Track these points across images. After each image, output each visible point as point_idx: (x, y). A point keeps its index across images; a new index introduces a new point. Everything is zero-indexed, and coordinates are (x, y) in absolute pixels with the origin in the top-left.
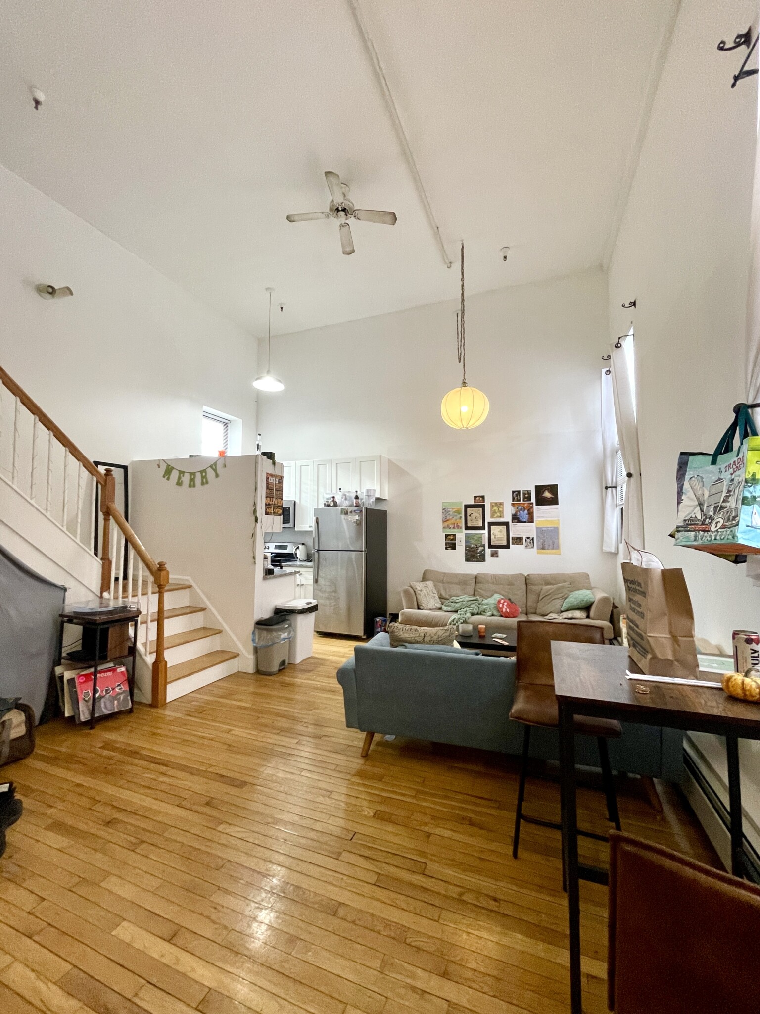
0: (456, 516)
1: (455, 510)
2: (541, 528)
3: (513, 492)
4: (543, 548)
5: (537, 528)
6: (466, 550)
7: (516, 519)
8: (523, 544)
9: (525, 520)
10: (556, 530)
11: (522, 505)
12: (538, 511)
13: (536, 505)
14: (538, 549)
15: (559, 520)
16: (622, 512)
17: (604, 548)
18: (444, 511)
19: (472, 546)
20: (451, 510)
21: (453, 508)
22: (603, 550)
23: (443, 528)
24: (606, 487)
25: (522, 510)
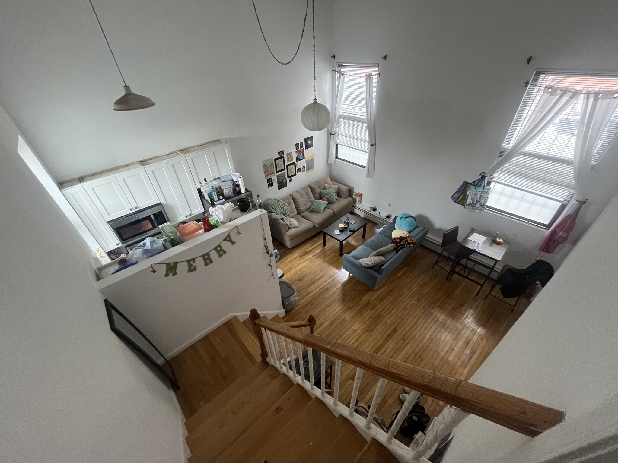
0: (271, 167)
1: (270, 164)
2: (308, 160)
3: (296, 144)
4: (309, 170)
5: (306, 161)
6: (278, 184)
7: (298, 159)
9: (302, 159)
10: (313, 159)
11: (300, 151)
14: (307, 171)
15: (313, 154)
16: (337, 146)
17: (329, 162)
18: (264, 166)
19: (281, 180)
20: (268, 164)
21: (269, 163)
22: (329, 163)
23: (266, 176)
24: (331, 134)
25: (300, 153)
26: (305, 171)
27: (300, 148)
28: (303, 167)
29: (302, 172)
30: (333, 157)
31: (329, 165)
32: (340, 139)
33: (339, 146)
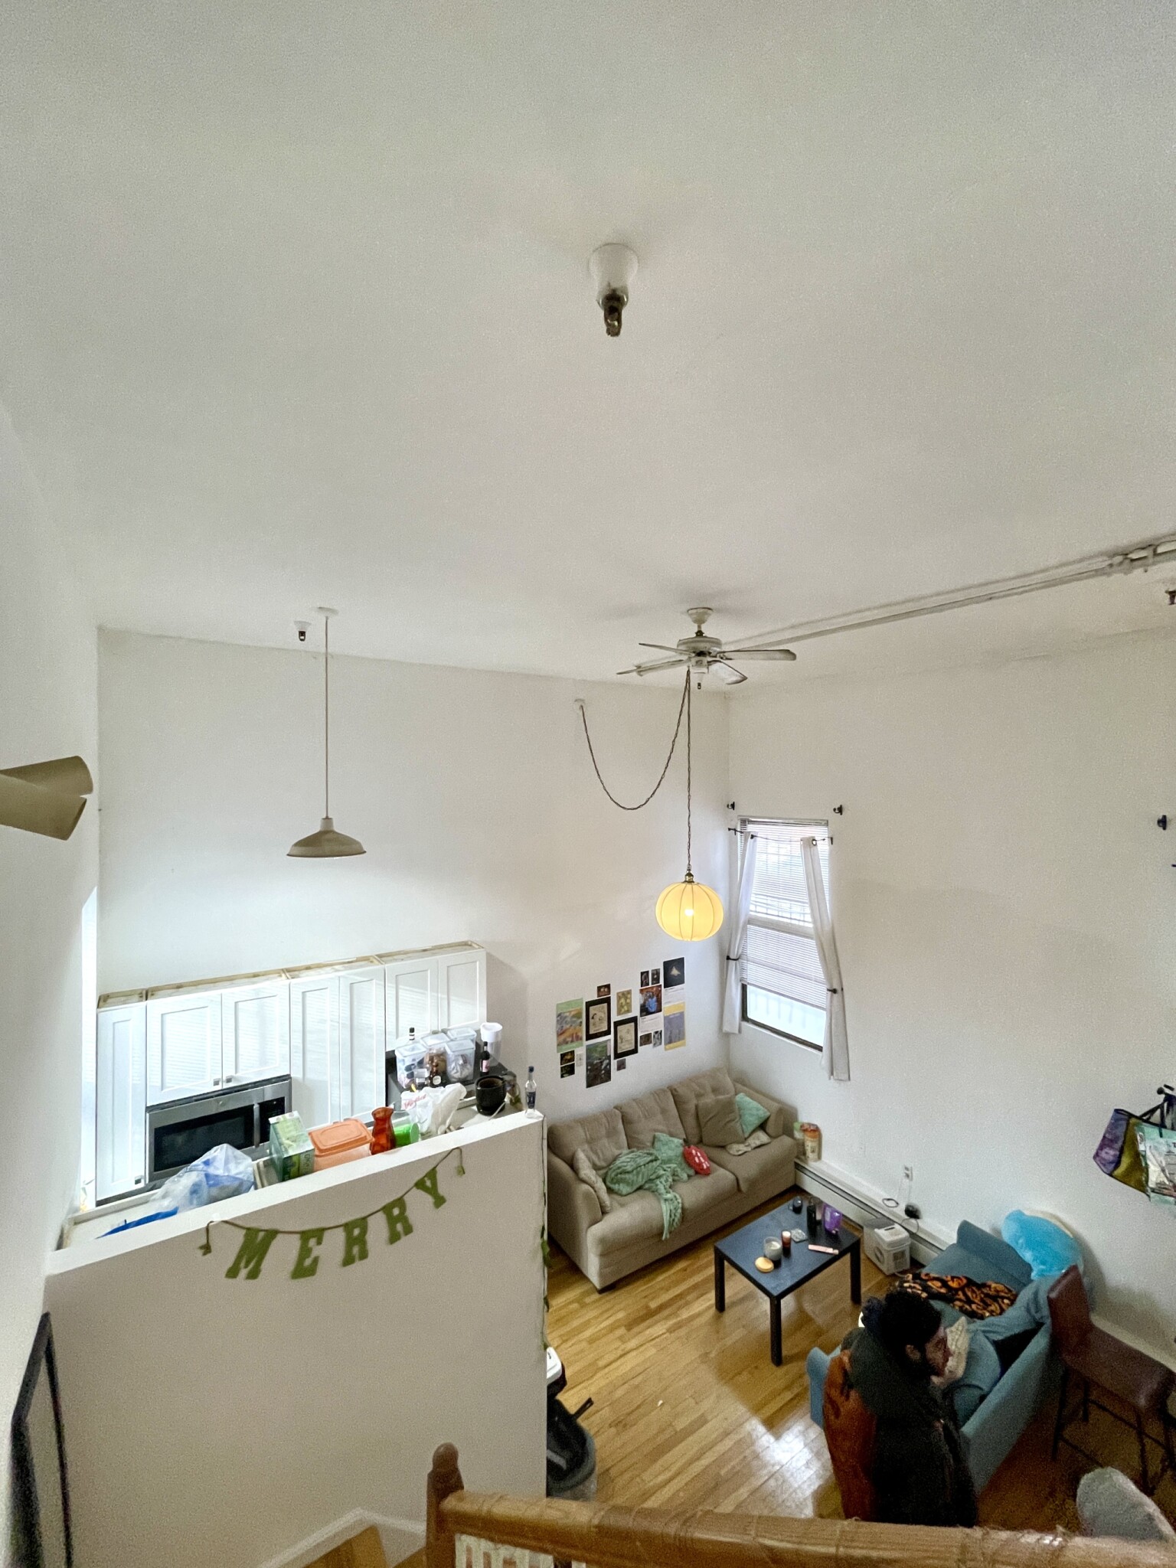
0: (574, 1022)
1: (573, 1013)
2: (669, 1016)
3: (642, 973)
4: (671, 1042)
5: (665, 1018)
6: (587, 1070)
7: (645, 1011)
8: (651, 1042)
9: (653, 1011)
10: (682, 1014)
11: (650, 990)
12: (667, 994)
13: (665, 987)
14: (666, 1044)
15: (684, 1003)
16: (744, 988)
17: (726, 1028)
18: (559, 1018)
19: (595, 1062)
20: (568, 1014)
21: (570, 1012)
22: (724, 1031)
23: (558, 1045)
24: (728, 958)
25: (650, 997)
26: (661, 1044)
27: (652, 984)
28: (656, 1032)
29: (651, 1045)
30: (734, 1016)
31: (725, 1036)
32: (753, 973)
33: (749, 989)
